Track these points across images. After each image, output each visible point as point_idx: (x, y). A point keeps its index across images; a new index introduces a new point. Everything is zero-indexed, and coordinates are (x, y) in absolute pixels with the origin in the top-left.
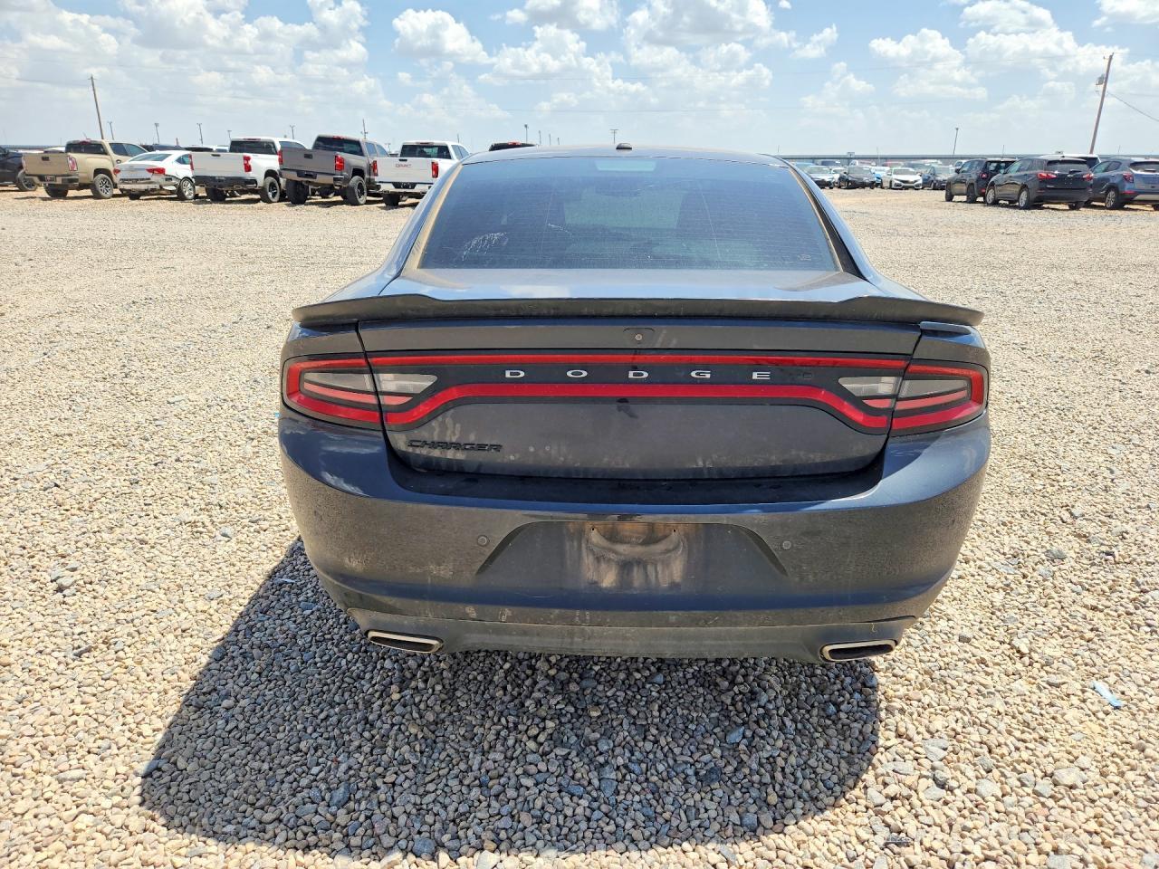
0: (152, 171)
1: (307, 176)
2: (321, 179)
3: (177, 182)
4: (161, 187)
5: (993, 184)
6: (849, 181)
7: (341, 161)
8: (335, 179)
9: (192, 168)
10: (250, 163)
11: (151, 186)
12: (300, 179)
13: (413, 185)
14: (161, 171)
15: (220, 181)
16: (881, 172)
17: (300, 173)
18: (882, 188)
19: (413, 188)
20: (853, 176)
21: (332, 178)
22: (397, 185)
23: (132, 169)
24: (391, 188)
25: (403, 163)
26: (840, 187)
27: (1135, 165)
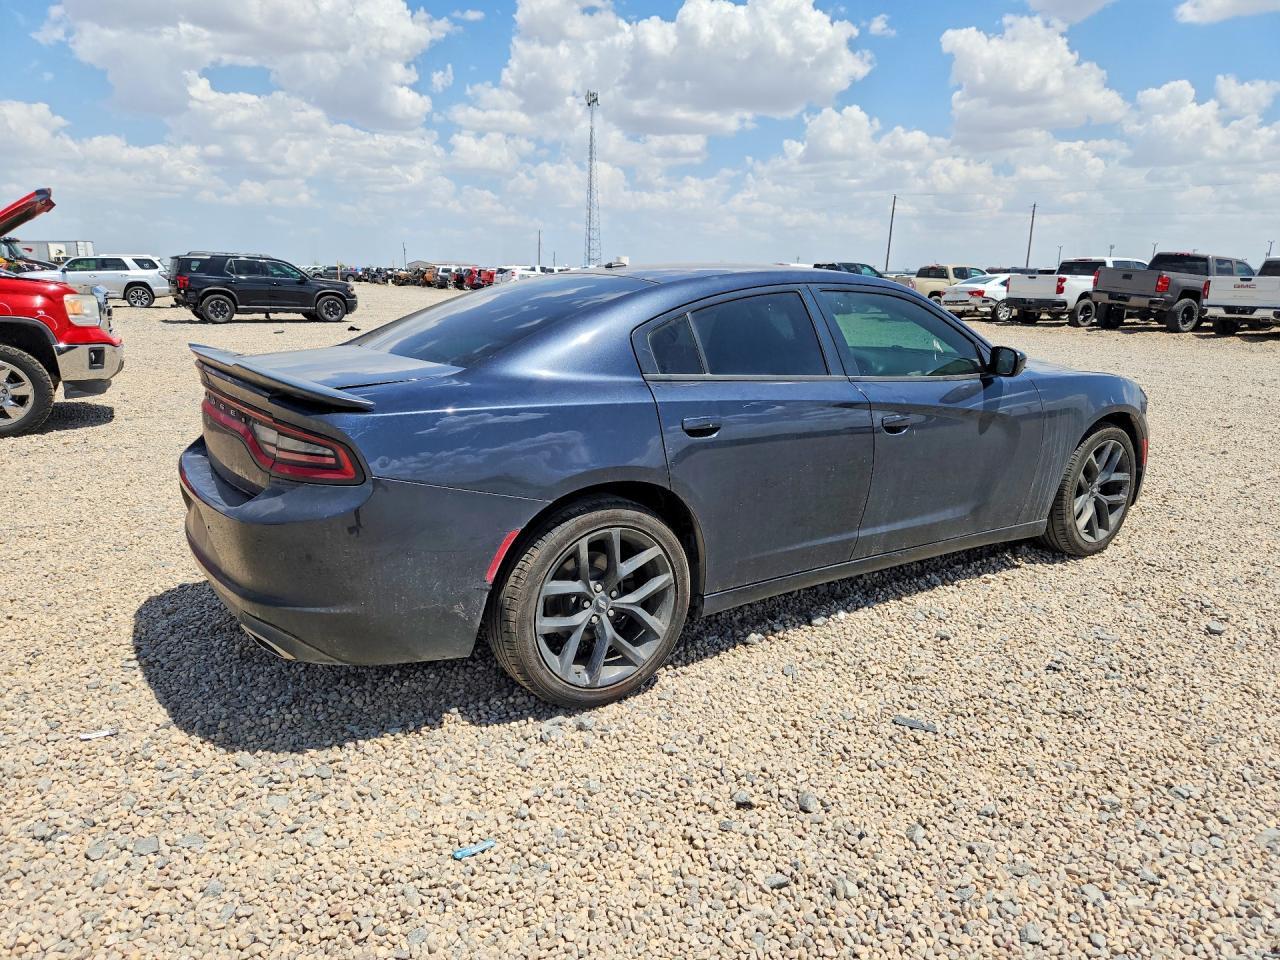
0: (972, 293)
1: (1120, 298)
2: (1134, 302)
3: (994, 305)
4: (976, 308)
7: (1167, 281)
8: (1152, 302)
9: (1008, 291)
10: (1064, 285)
11: (967, 308)
12: (1111, 302)
13: (1253, 309)
14: (980, 293)
15: (1030, 303)
17: (1112, 296)
19: (1252, 313)
21: (1147, 300)
22: (1229, 309)
23: (956, 292)
24: (1221, 313)
25: (1245, 283)
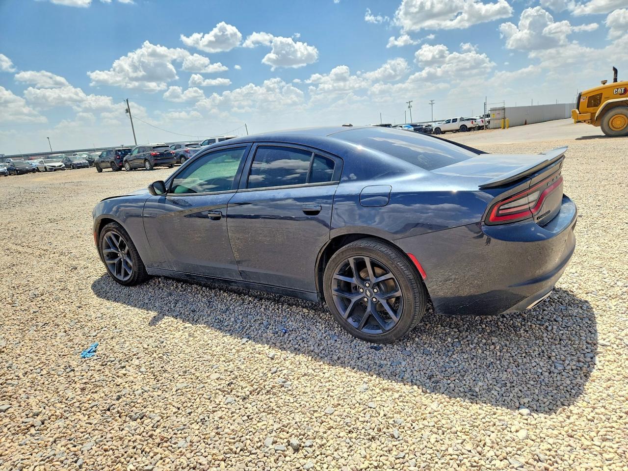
5: (126, 161)
6: (17, 171)
16: (35, 163)
18: (39, 171)
20: (18, 167)
26: (10, 175)
27: (187, 146)
